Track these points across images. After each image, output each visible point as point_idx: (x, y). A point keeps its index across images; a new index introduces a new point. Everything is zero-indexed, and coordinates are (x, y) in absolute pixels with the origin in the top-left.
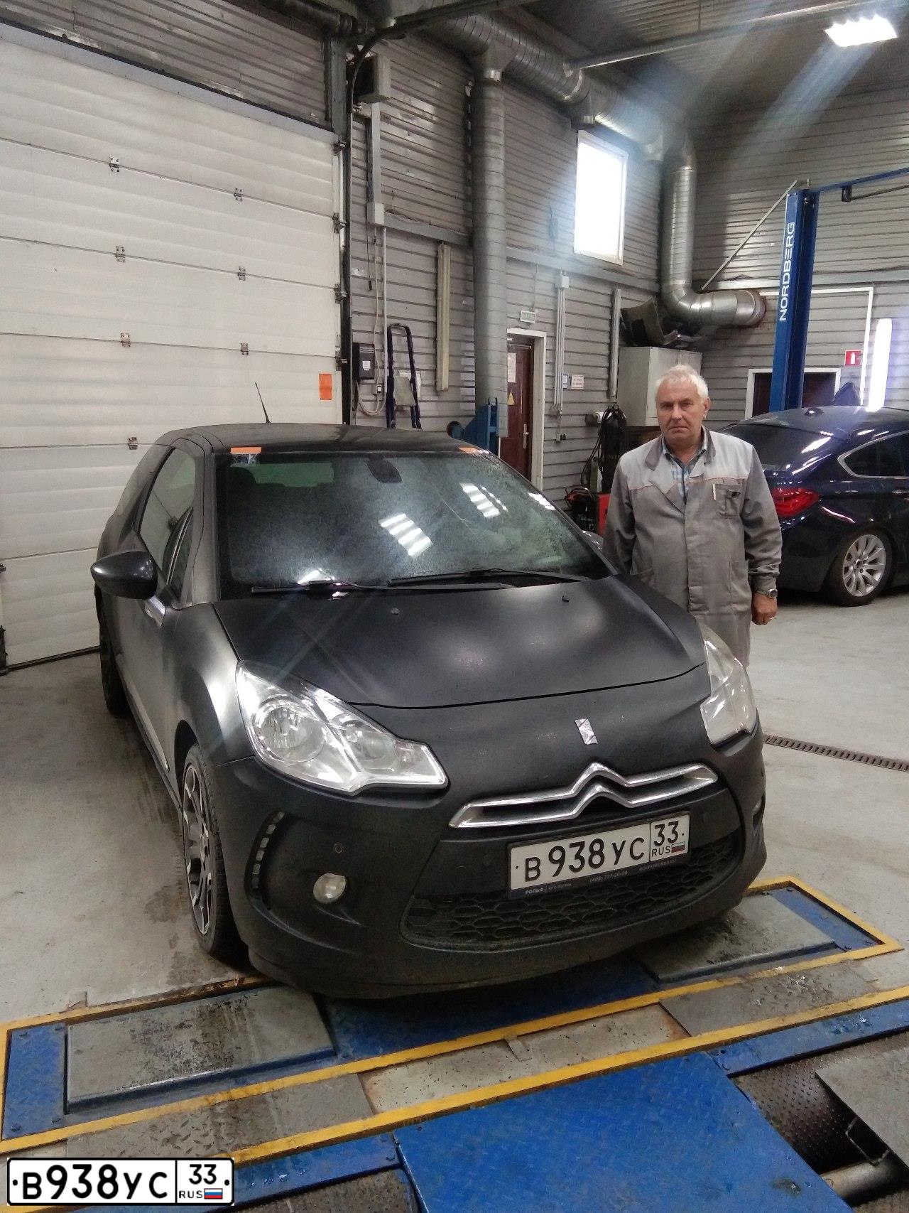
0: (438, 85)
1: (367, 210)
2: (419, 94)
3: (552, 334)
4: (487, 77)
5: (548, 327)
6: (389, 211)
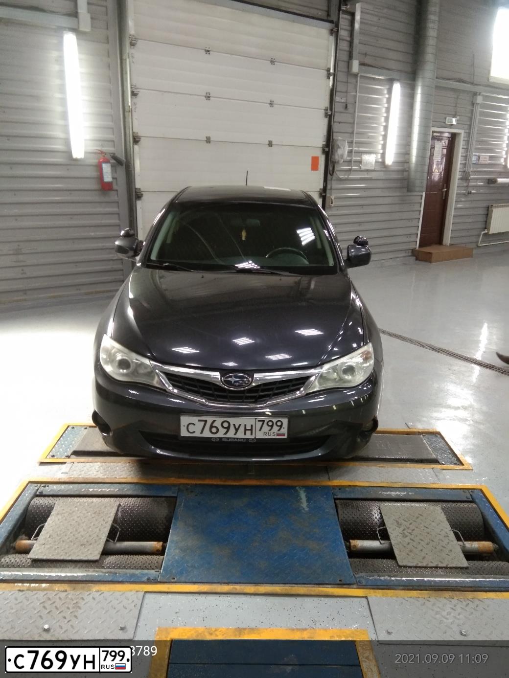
3: (467, 131)
5: (466, 127)
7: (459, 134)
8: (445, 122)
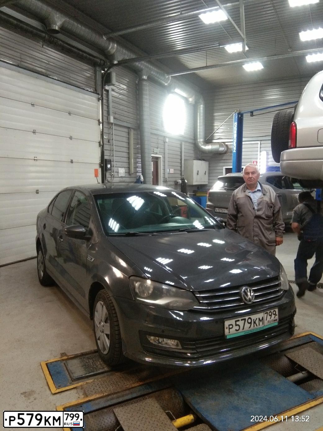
0: (128, 80)
1: (108, 118)
2: (123, 83)
3: (163, 156)
4: (143, 78)
5: (163, 154)
6: (114, 118)
7: (160, 157)
8: (154, 152)
